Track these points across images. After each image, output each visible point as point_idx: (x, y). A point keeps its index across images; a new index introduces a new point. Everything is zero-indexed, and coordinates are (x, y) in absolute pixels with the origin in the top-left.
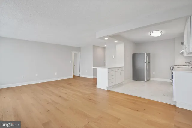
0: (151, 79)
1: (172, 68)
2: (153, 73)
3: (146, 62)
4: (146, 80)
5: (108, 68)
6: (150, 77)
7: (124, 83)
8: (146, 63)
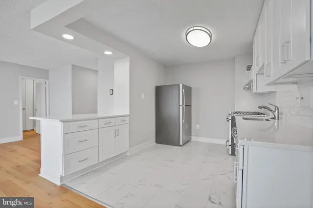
0: (193, 138)
1: (230, 118)
2: (196, 127)
3: (181, 104)
4: (181, 144)
5: (63, 121)
6: (191, 135)
7: (128, 154)
8: (181, 108)
